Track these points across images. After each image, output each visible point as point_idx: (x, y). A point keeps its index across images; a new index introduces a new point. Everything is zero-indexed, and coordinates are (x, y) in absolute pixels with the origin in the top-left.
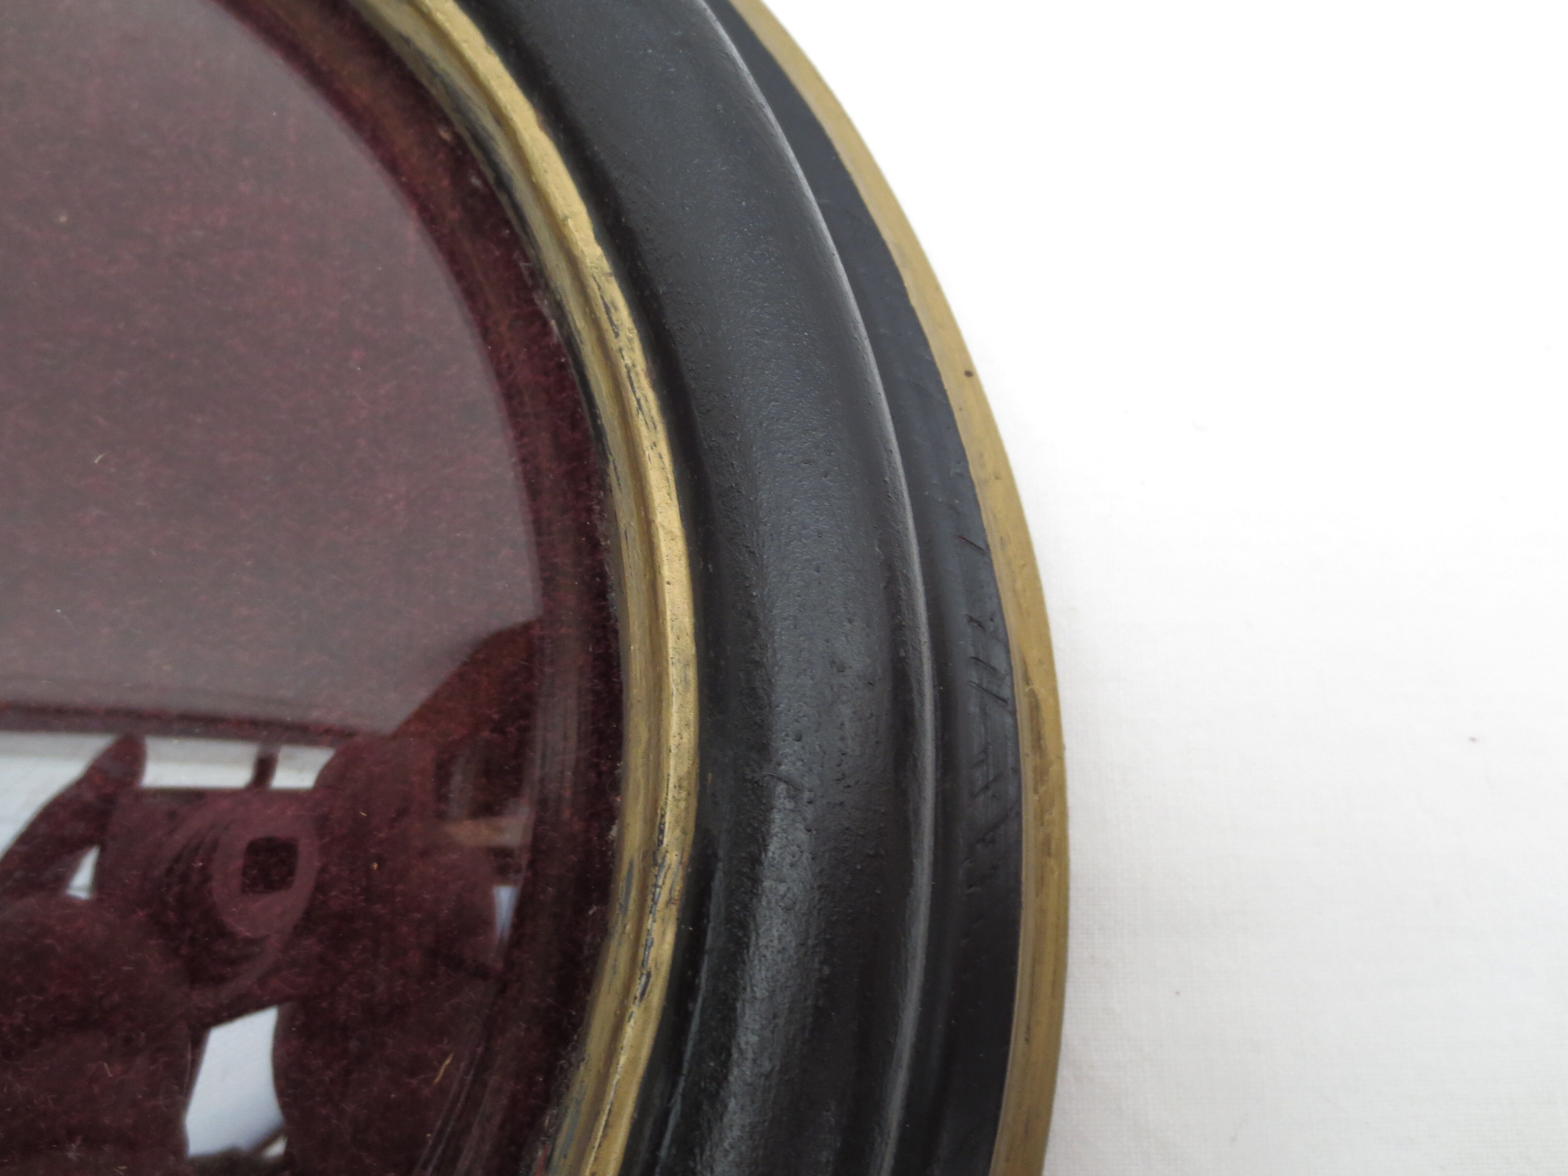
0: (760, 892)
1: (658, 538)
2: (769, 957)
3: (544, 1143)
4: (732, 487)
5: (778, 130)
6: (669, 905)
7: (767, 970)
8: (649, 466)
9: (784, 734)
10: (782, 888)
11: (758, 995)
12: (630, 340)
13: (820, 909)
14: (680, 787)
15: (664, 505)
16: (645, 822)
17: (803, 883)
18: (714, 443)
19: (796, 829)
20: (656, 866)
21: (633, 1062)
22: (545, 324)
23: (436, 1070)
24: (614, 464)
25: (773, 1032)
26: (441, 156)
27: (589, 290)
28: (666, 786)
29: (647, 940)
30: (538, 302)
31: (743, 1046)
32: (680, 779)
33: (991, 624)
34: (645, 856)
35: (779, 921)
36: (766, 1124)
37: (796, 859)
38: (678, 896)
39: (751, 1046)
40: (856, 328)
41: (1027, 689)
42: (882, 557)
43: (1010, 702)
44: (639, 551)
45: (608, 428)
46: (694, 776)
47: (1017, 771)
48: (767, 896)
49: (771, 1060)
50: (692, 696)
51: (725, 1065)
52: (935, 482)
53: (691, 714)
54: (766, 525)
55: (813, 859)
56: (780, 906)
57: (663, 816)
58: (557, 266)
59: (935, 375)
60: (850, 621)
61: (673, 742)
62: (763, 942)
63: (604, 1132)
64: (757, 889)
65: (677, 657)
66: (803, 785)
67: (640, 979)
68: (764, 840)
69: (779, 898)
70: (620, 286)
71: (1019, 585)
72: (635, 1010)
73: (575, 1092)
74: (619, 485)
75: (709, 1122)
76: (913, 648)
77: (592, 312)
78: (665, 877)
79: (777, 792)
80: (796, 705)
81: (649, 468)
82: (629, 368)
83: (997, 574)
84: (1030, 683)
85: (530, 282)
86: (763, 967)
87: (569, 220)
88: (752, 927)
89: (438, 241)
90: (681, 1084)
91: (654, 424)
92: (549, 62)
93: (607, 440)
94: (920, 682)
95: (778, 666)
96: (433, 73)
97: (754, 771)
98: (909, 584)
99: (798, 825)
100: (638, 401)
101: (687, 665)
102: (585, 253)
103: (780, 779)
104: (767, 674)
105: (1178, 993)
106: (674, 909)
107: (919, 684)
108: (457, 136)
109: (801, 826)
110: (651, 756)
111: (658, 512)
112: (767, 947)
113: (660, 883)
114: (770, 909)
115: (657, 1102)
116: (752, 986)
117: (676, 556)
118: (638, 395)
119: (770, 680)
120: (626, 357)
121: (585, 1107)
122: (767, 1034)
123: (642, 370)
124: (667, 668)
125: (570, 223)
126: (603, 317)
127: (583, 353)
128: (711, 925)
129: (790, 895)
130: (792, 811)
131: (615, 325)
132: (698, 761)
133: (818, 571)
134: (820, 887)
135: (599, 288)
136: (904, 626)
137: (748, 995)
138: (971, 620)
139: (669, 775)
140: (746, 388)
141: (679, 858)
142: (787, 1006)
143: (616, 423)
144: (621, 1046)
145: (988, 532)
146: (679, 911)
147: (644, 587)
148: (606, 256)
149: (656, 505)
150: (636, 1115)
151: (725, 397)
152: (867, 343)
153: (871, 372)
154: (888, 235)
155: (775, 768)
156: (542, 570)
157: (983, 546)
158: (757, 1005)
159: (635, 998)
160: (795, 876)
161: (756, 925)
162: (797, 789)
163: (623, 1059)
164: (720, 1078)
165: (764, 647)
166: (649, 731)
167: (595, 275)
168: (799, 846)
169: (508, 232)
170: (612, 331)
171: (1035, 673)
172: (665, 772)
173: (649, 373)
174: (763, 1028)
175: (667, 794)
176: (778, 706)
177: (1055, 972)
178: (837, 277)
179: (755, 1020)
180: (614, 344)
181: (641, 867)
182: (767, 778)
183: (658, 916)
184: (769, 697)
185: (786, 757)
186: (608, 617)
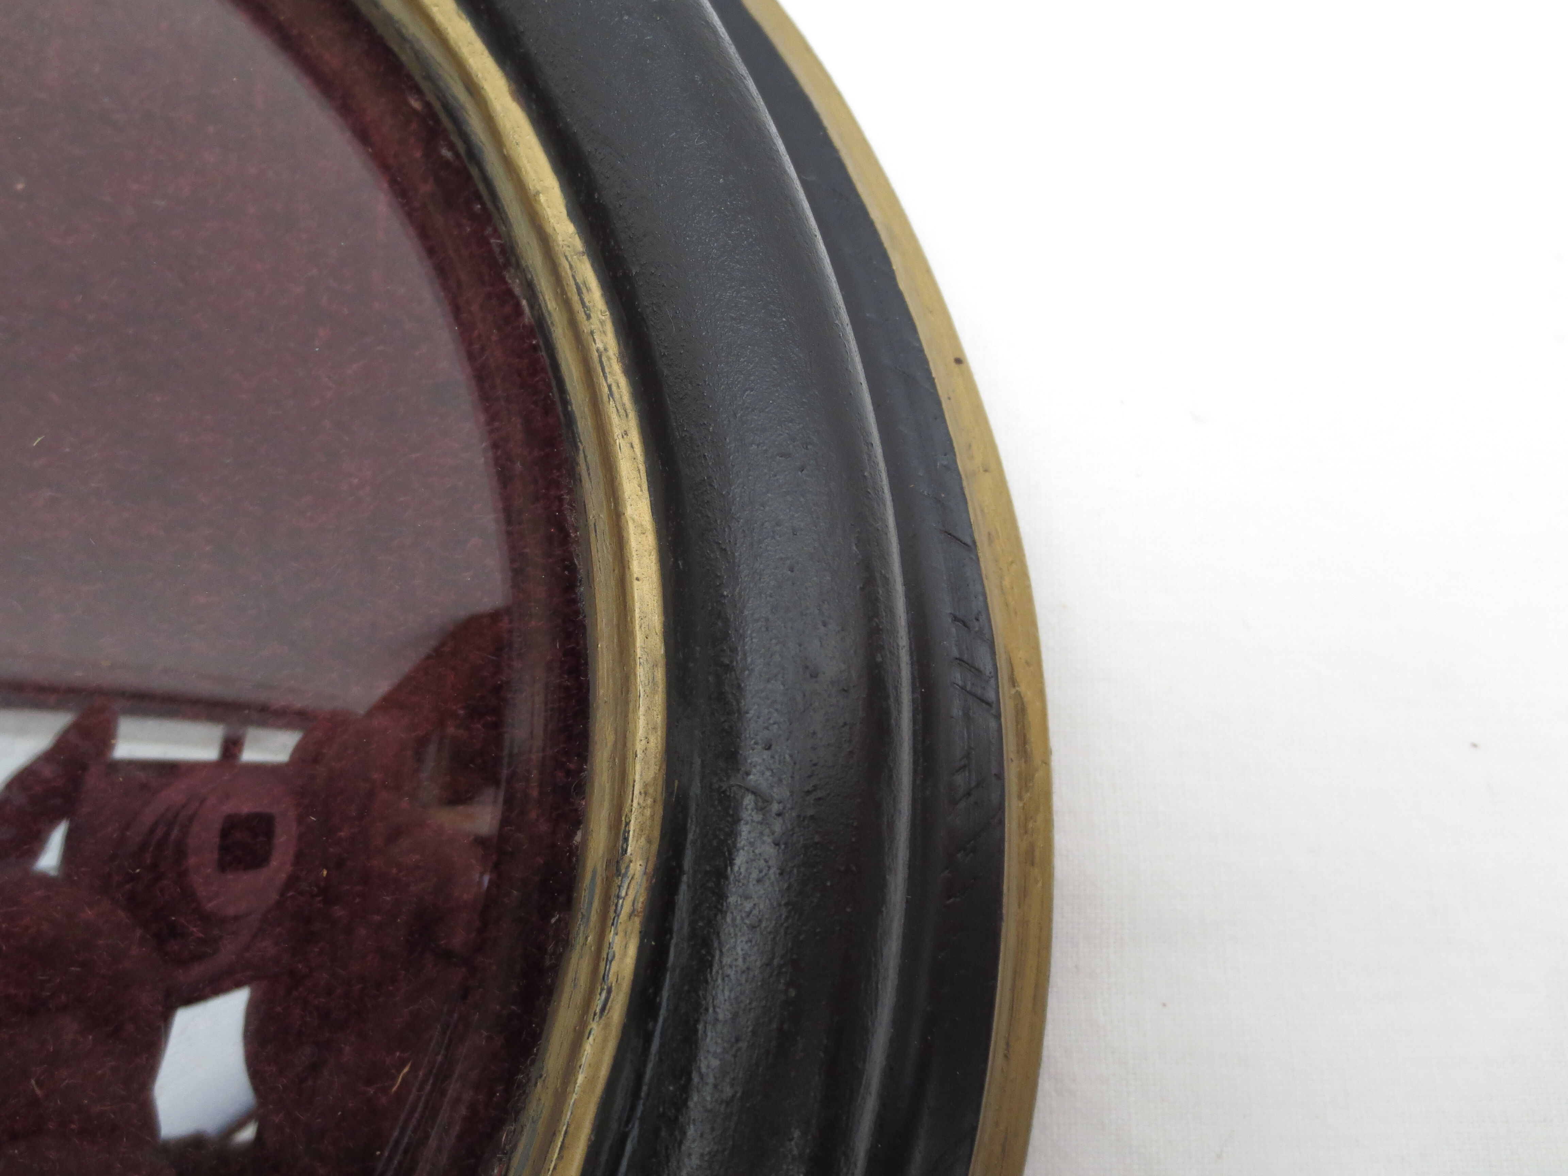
0: (725, 908)
1: (628, 532)
2: (733, 976)
3: (500, 1160)
4: (704, 480)
5: (760, 103)
6: (632, 918)
7: (731, 991)
8: (620, 455)
9: (753, 742)
10: (748, 906)
11: (721, 1017)
12: (602, 323)
13: (787, 928)
14: (646, 793)
15: (634, 497)
16: (610, 828)
17: (770, 900)
18: (686, 434)
19: (763, 842)
20: (619, 875)
21: (591, 1081)
22: (518, 305)
23: (394, 1079)
24: (584, 452)
25: (735, 1056)
26: (414, 126)
27: (561, 269)
28: (631, 793)
29: (608, 954)
30: (510, 281)
31: (704, 1070)
32: (646, 785)
33: (976, 624)
34: (609, 863)
35: (744, 939)
36: (726, 1153)
37: (763, 874)
38: (641, 908)
39: (713, 1070)
40: (837, 313)
41: (1013, 691)
42: (860, 557)
43: (994, 705)
44: (608, 544)
45: (578, 414)
46: (660, 783)
47: (1000, 777)
48: (732, 913)
49: (732, 1086)
50: (659, 698)
51: (685, 1089)
52: (921, 474)
53: (659, 717)
54: (738, 521)
55: (781, 874)
56: (745, 924)
57: (628, 824)
58: (528, 243)
59: (924, 362)
60: (825, 625)
61: (639, 747)
62: (727, 960)
63: (559, 1154)
64: (722, 905)
65: (645, 657)
66: (771, 796)
67: (600, 994)
68: (730, 853)
69: (744, 915)
70: (592, 266)
71: (1007, 583)
72: (595, 1026)
73: (532, 1109)
74: (589, 474)
75: (667, 1148)
76: (891, 652)
77: (564, 292)
78: (628, 888)
79: (745, 803)
80: (766, 711)
81: (620, 458)
82: (601, 353)
83: (984, 572)
84: (1016, 684)
85: (501, 260)
86: (726, 987)
87: (541, 195)
88: (716, 944)
89: (410, 215)
90: (640, 1108)
91: (625, 411)
92: (521, 28)
93: (577, 428)
94: (897, 688)
95: (749, 670)
96: (403, 38)
97: (721, 780)
98: (888, 585)
99: (765, 838)
100: (610, 387)
101: (655, 665)
102: (558, 231)
103: (748, 790)
104: (737, 679)
105: (1164, 1005)
106: (637, 922)
107: (896, 691)
108: (428, 105)
109: (768, 839)
110: (617, 760)
111: (628, 504)
112: (731, 966)
113: (623, 894)
114: (735, 926)
115: (614, 1125)
116: (714, 1007)
117: (646, 551)
118: (610, 380)
119: (739, 686)
120: (597, 341)
121: (541, 1127)
122: (729, 1057)
123: (615, 355)
124: (635, 668)
125: (542, 198)
126: (575, 298)
127: (554, 336)
128: (674, 941)
129: (756, 912)
130: (761, 823)
131: (587, 307)
132: (664, 767)
133: (792, 571)
134: (786, 904)
135: (571, 267)
136: (882, 630)
137: (710, 1016)
138: (955, 619)
139: (634, 781)
140: (721, 376)
141: (643, 868)
142: (750, 1029)
143: (586, 409)
144: (578, 1065)
145: (974, 527)
146: (641, 923)
147: (613, 583)
148: (578, 234)
149: (627, 497)
150: (593, 1138)
151: (699, 385)
152: (849, 330)
153: (852, 360)
154: (875, 214)
155: (743, 778)
156: (512, 560)
157: (969, 542)
158: (719, 1026)
159: (595, 1014)
160: (762, 892)
161: (720, 943)
162: (765, 801)
163: (581, 1078)
164: (680, 1103)
165: (734, 650)
166: (616, 733)
167: (567, 253)
168: (766, 861)
169: (479, 206)
170: (583, 313)
171: (1021, 674)
172: (631, 777)
173: (622, 357)
174: (725, 1051)
175: (632, 801)
176: (747, 713)
177: (1036, 987)
178: (819, 260)
179: (716, 1043)
180: (585, 327)
181: (604, 875)
182: (734, 788)
183: (620, 928)
184: (738, 702)
185: (754, 766)
186: (577, 613)
